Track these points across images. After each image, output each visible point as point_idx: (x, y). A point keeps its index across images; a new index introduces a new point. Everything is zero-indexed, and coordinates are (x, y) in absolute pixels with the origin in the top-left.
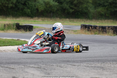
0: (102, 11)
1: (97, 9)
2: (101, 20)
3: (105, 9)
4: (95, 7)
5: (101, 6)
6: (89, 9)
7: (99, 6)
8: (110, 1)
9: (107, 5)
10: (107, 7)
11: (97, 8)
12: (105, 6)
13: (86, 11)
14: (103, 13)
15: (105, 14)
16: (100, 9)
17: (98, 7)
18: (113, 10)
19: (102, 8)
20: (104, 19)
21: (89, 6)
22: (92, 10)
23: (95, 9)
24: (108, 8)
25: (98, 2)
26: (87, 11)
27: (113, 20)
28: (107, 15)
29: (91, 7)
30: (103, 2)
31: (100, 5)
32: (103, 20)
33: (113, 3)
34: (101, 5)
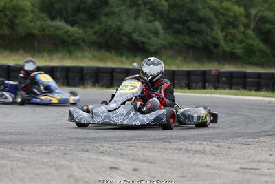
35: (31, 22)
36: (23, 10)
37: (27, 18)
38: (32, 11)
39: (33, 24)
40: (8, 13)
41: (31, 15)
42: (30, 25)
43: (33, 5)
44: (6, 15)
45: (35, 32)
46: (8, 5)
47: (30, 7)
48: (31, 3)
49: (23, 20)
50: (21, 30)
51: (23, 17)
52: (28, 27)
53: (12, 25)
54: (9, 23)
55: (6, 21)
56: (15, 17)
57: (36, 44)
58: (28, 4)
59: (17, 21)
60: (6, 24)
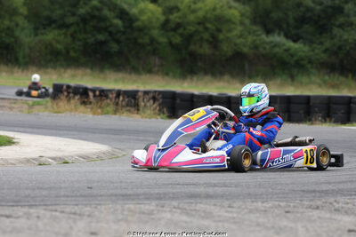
0: (58, 42)
1: (42, 34)
2: (54, 68)
3: (65, 34)
4: (36, 29)
5: (54, 25)
6: (17, 33)
7: (50, 25)
8: (82, 11)
9: (72, 24)
10: (72, 29)
11: (43, 31)
12: (68, 26)
13: (7, 40)
14: (59, 47)
15: (68, 52)
16: (51, 36)
17: (44, 28)
18: (91, 40)
19: (56, 32)
20: (62, 66)
21: (17, 25)
22: (26, 37)
23: (36, 35)
24: (75, 32)
25: (46, 13)
26: (13, 40)
27: (92, 69)
28: (72, 54)
29: (23, 29)
30: (59, 12)
31: (50, 22)
32: (62, 70)
33: (93, 17)
34: (54, 22)
35: (240, 37)
36: (229, 21)
37: (235, 33)
38: (242, 23)
39: (242, 40)
40: (208, 25)
41: (240, 28)
42: (238, 41)
43: (242, 15)
44: (206, 29)
45: (246, 50)
46: (209, 15)
47: (239, 18)
48: (240, 12)
49: (229, 35)
50: (227, 49)
51: (230, 31)
52: (236, 44)
53: (214, 42)
54: (211, 39)
55: (206, 36)
56: (219, 31)
57: (247, 66)
58: (236, 13)
59: (221, 36)
60: (207, 40)
